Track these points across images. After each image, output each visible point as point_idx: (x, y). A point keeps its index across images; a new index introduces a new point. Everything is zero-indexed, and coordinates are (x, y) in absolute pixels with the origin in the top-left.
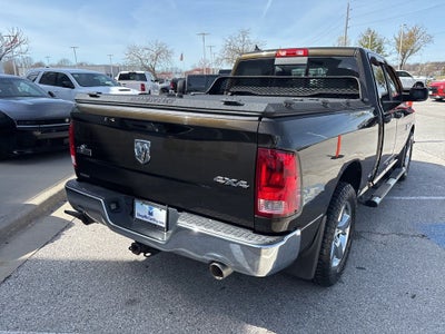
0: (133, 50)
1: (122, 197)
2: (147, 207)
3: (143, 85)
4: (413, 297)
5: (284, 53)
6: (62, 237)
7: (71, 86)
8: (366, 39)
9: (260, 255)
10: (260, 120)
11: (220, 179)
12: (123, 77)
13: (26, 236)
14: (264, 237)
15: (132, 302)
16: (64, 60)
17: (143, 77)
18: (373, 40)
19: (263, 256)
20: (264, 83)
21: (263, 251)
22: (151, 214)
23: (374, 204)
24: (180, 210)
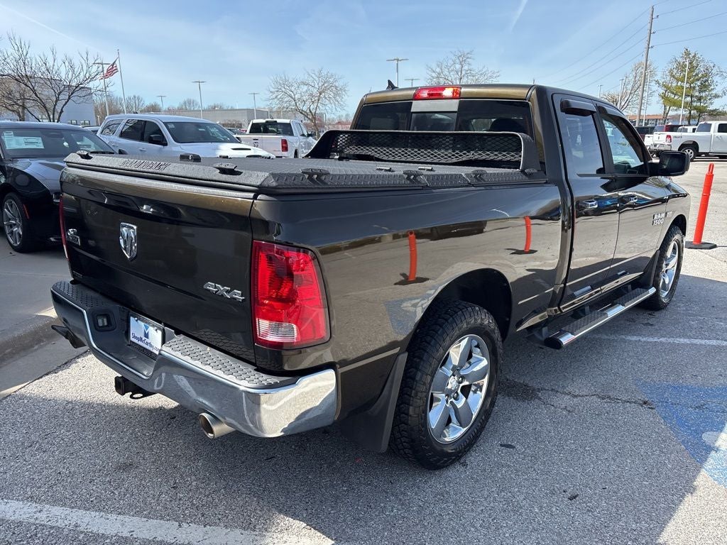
0: (283, 86)
1: (115, 308)
2: (142, 324)
3: (284, 142)
4: (573, 498)
5: (425, 94)
6: (74, 365)
7: (162, 142)
8: (682, 67)
9: (259, 404)
10: (255, 198)
11: (211, 286)
12: (256, 129)
13: (22, 362)
14: (265, 376)
15: (126, 467)
16: (190, 102)
17: (287, 129)
18: (692, 68)
19: (264, 406)
20: (394, 141)
21: (263, 398)
22: (146, 335)
23: (558, 345)
24: (178, 332)
